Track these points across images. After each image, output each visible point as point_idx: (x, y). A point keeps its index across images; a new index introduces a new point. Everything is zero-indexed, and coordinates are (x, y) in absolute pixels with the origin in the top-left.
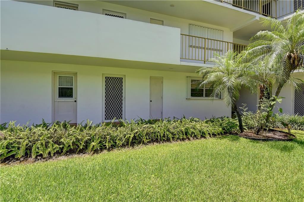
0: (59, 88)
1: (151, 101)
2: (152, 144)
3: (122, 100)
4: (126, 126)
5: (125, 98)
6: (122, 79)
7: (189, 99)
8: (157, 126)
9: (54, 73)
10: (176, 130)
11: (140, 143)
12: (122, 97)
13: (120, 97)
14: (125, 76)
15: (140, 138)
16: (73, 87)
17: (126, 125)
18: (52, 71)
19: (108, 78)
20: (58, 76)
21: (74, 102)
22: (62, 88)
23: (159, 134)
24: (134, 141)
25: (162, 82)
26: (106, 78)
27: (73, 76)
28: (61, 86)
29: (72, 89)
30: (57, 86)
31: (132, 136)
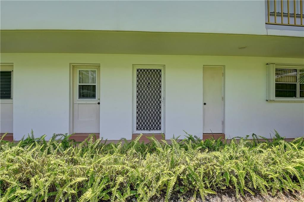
0: (79, 85)
1: (205, 104)
2: (219, 199)
3: (160, 102)
4: (160, 154)
5: (164, 99)
6: (161, 71)
7: (273, 101)
8: (227, 156)
9: (73, 67)
10: (271, 167)
11: (192, 195)
12: (160, 97)
13: (157, 97)
14: (164, 66)
15: (190, 183)
16: (96, 84)
17: (161, 149)
18: (70, 64)
19: (141, 70)
20: (78, 70)
21: (97, 104)
22: (83, 85)
23: (235, 179)
24: (177, 189)
25: (224, 75)
26: (138, 70)
27: (96, 70)
28: (82, 83)
29: (94, 86)
30: (77, 84)
31: (173, 180)
